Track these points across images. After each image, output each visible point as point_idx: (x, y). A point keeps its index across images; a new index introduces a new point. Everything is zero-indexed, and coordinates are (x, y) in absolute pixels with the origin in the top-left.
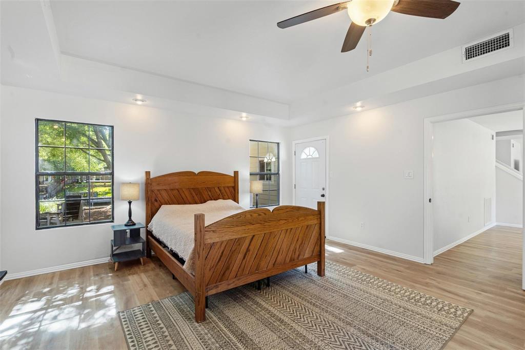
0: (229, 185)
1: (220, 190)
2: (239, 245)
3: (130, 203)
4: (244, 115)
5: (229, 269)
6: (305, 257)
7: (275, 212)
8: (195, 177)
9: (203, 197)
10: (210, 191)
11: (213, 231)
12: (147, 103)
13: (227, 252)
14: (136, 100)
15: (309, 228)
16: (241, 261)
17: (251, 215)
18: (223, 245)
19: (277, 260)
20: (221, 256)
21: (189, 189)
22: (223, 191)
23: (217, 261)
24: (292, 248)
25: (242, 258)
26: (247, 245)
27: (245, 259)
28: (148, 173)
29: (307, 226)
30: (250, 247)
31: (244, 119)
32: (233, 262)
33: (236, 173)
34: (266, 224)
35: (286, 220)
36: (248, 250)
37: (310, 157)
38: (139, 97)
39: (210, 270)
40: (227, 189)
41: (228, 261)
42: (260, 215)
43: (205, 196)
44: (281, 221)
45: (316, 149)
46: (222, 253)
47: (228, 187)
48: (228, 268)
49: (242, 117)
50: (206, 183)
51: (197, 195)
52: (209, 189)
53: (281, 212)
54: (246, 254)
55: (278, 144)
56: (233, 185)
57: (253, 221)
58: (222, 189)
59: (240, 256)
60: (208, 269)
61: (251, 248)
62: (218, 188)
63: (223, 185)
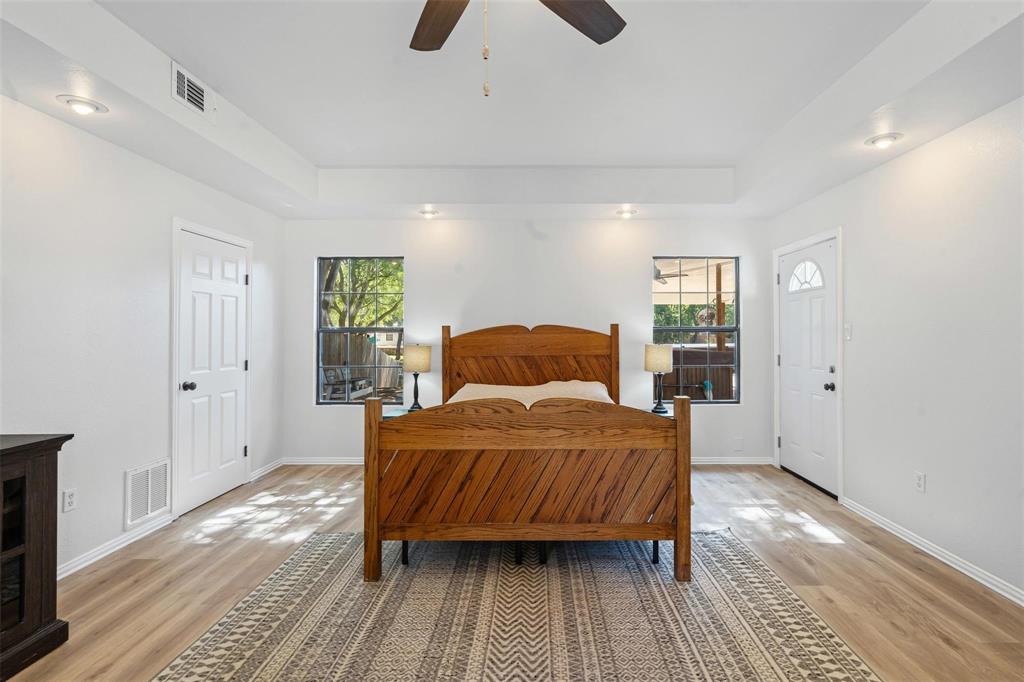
0: (599, 352)
1: (578, 362)
2: (450, 463)
3: (416, 376)
4: (626, 207)
5: (427, 503)
6: (624, 520)
7: (534, 410)
8: (527, 336)
9: (542, 372)
10: (557, 363)
11: (397, 431)
12: (441, 214)
13: (424, 472)
14: (424, 213)
15: (636, 456)
16: (453, 495)
17: (477, 411)
18: (416, 460)
19: (543, 510)
20: (411, 478)
21: (515, 357)
22: (584, 363)
23: (404, 483)
24: (584, 492)
25: (456, 490)
26: (467, 468)
27: (464, 492)
28: (446, 330)
29: (632, 452)
30: (474, 471)
31: (627, 216)
32: (437, 493)
33: (615, 328)
34: (512, 431)
35: (565, 429)
36: (469, 476)
37: (806, 286)
38: (428, 207)
39: (390, 497)
40: (594, 361)
41: (428, 488)
42: (496, 412)
43: (545, 372)
44: (552, 430)
45: (819, 268)
46: (415, 471)
47: (596, 357)
48: (425, 502)
49: (621, 212)
50: (549, 347)
51: (530, 368)
52: (555, 359)
53: (550, 410)
54: (463, 484)
55: (737, 259)
56: (605, 352)
57: (482, 422)
58: (583, 360)
59: (452, 486)
60: (387, 494)
61: (477, 473)
62: (575, 357)
63: (585, 353)
